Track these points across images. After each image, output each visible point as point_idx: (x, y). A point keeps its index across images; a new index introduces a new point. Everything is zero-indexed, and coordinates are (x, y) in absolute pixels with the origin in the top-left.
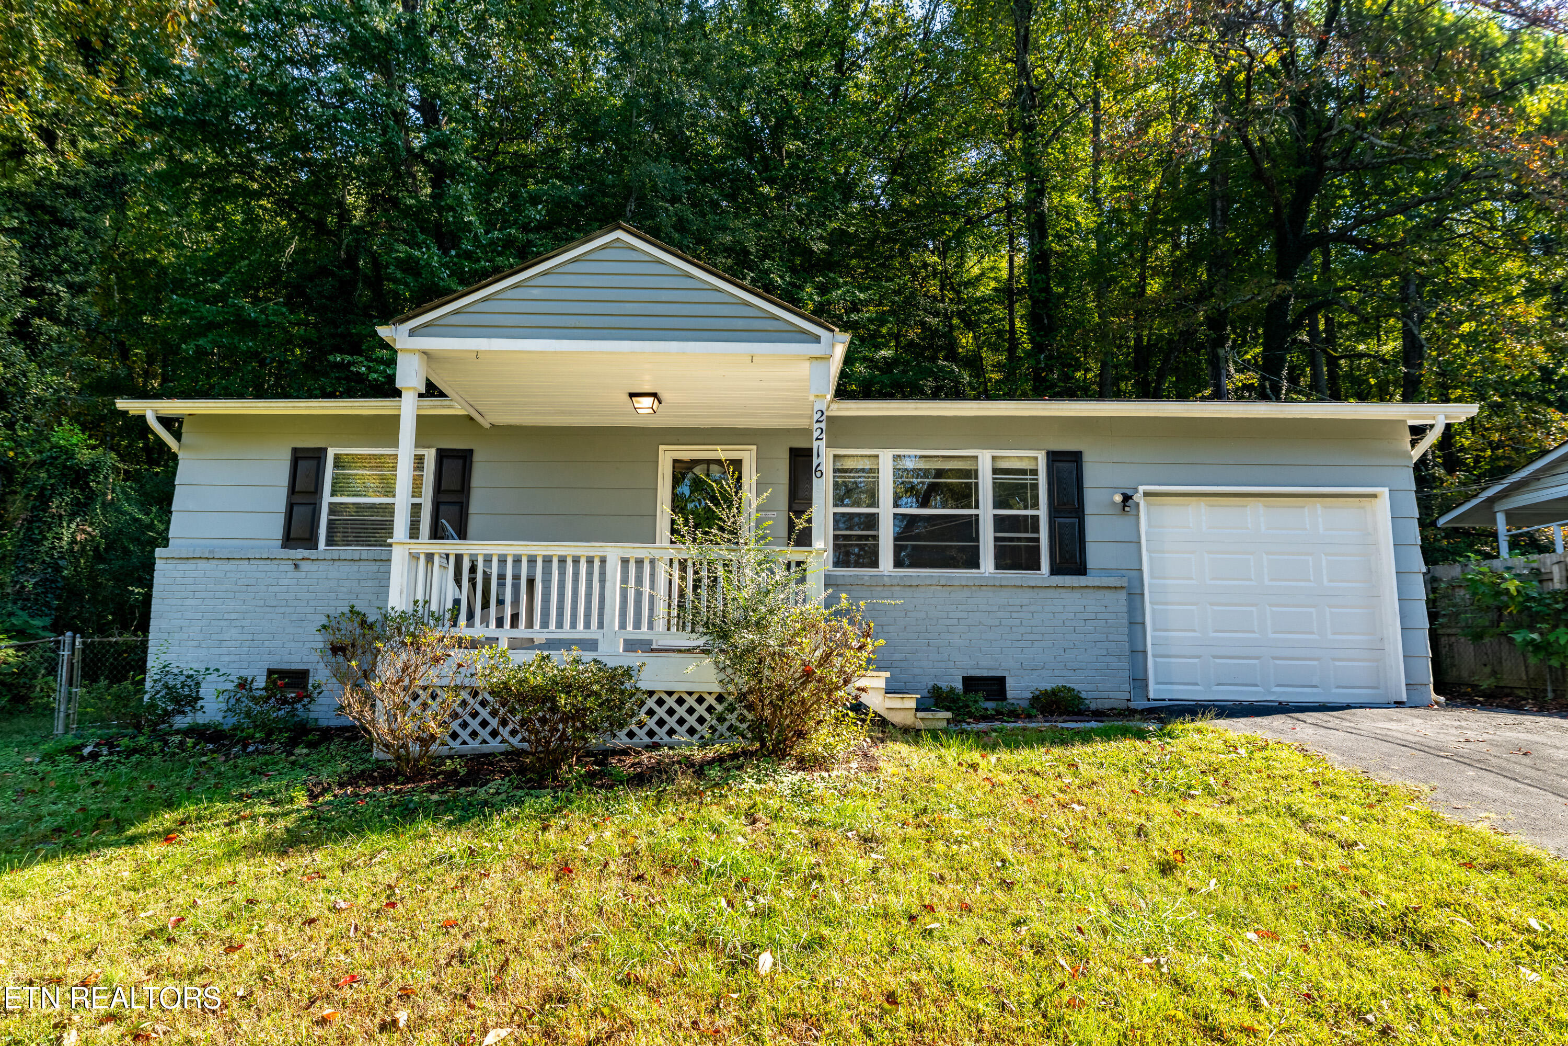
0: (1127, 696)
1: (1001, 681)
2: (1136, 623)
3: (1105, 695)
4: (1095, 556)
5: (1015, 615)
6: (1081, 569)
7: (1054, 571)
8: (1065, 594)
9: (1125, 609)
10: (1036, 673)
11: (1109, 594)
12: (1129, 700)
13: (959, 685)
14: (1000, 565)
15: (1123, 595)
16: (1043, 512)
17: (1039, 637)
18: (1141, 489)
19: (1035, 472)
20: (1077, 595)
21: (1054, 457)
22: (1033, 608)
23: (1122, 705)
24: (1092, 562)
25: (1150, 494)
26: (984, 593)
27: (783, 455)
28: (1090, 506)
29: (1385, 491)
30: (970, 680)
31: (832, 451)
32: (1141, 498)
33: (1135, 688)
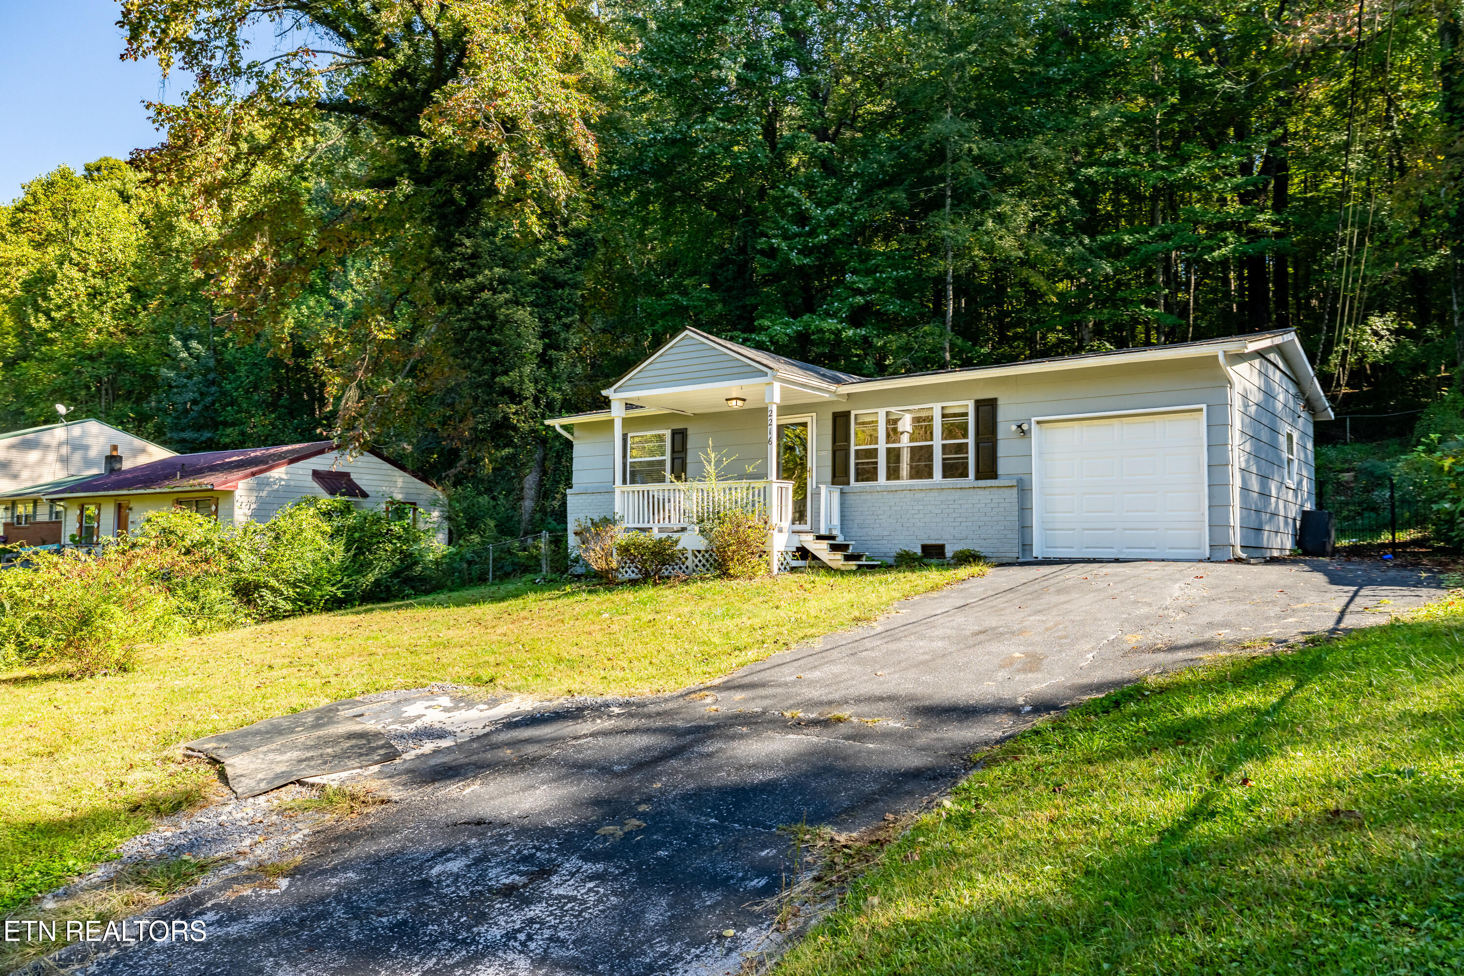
0: (1016, 555)
1: (942, 547)
2: (1024, 508)
3: (1003, 555)
4: (1004, 466)
5: (950, 506)
6: (994, 475)
7: (978, 477)
8: (981, 492)
9: (1017, 500)
10: (960, 542)
11: (1006, 490)
12: (1018, 558)
13: (919, 551)
14: (945, 476)
15: (1017, 490)
16: (971, 440)
17: (963, 520)
18: (1033, 419)
19: (966, 414)
20: (987, 492)
21: (979, 404)
22: (961, 502)
23: (1013, 561)
24: (1001, 470)
25: (1038, 423)
26: (935, 494)
27: (830, 417)
28: (1001, 434)
29: (1204, 406)
30: (925, 548)
31: (853, 413)
32: (1034, 426)
33: (1024, 550)
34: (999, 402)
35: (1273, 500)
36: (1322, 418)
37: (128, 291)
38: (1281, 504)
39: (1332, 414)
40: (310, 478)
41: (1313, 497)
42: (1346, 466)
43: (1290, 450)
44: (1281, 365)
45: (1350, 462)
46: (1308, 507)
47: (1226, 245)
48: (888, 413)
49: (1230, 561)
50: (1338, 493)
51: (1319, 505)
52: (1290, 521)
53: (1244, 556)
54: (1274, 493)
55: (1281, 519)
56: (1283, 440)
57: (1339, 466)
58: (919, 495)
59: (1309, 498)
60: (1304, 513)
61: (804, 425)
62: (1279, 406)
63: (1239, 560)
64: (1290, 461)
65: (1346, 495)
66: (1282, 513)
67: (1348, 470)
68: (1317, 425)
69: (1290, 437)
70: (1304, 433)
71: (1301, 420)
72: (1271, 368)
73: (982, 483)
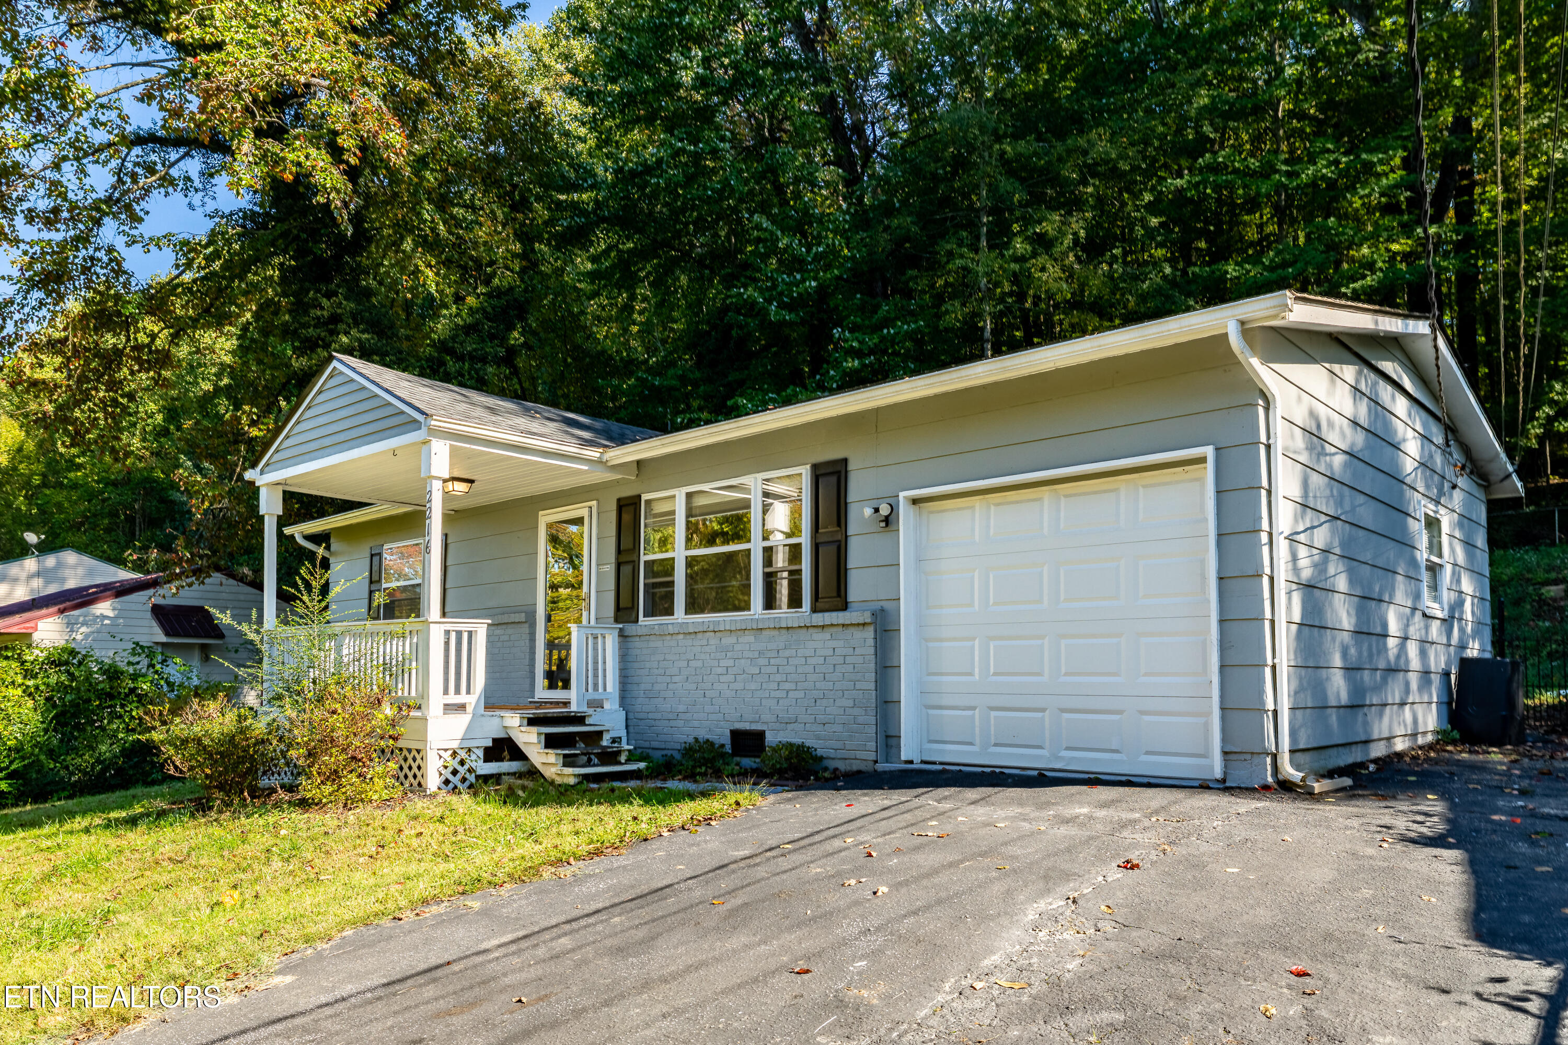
0: (872, 756)
1: (761, 735)
2: (888, 666)
3: (851, 754)
5: (772, 661)
6: (840, 603)
7: (816, 607)
9: (872, 650)
10: (790, 727)
11: (860, 632)
12: (876, 762)
13: (726, 740)
14: (767, 605)
15: (869, 633)
16: (805, 539)
17: (793, 686)
18: (902, 495)
19: (798, 492)
20: (830, 634)
21: (818, 471)
22: (787, 653)
23: (867, 767)
24: (853, 595)
25: (915, 501)
26: (749, 638)
27: (614, 506)
28: (853, 528)
29: (1209, 451)
30: (736, 735)
31: (645, 497)
32: (904, 509)
33: (887, 746)
34: (851, 466)
35: (1392, 643)
36: (1502, 494)
37: (159, 411)
38: (1412, 649)
39: (1519, 485)
40: (149, 615)
41: (1487, 633)
42: (1553, 575)
43: (1435, 547)
44: (1407, 384)
45: (1559, 569)
46: (1474, 651)
47: (1373, 273)
48: (689, 496)
49: (1266, 788)
50: (1539, 617)
51: (1499, 641)
52: (1436, 679)
53: (1295, 775)
54: (1394, 627)
55: (1414, 678)
56: (1417, 528)
57: (1541, 575)
58: (729, 640)
59: (1476, 633)
60: (1465, 663)
61: (579, 521)
62: (1409, 465)
63: (1285, 787)
64: (1434, 569)
65: (1552, 619)
66: (1415, 663)
67: (1556, 582)
68: (1493, 506)
69: (1432, 524)
70: (1465, 520)
71: (1457, 495)
72: (1382, 385)
73: (820, 618)
